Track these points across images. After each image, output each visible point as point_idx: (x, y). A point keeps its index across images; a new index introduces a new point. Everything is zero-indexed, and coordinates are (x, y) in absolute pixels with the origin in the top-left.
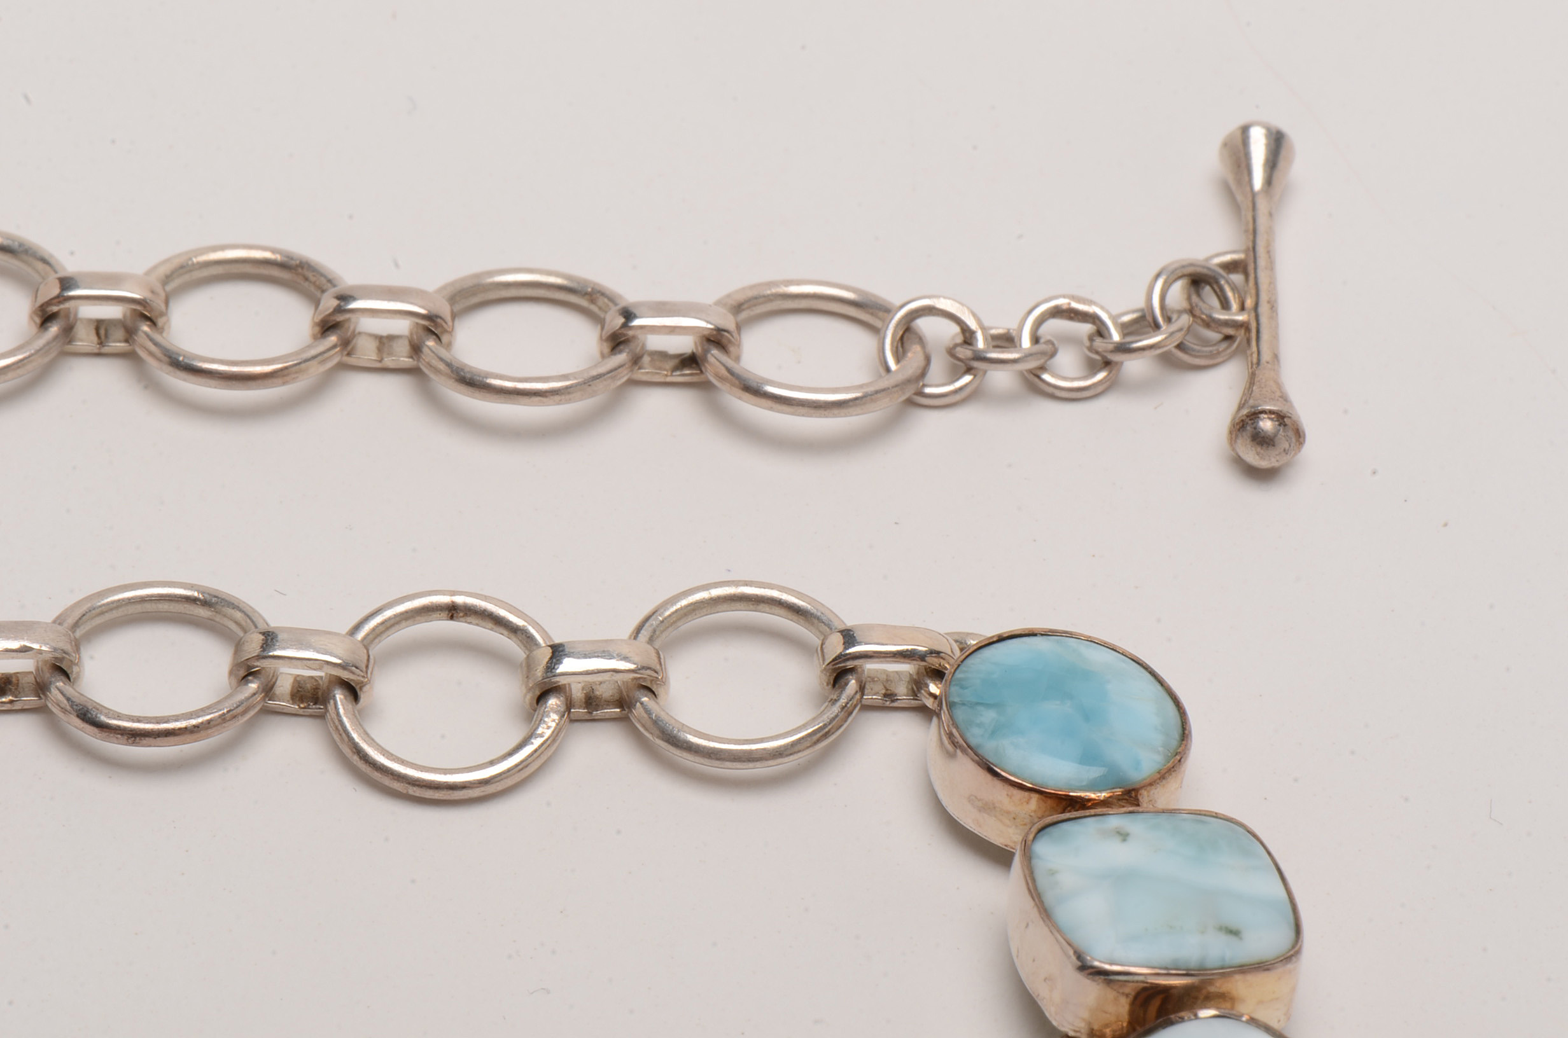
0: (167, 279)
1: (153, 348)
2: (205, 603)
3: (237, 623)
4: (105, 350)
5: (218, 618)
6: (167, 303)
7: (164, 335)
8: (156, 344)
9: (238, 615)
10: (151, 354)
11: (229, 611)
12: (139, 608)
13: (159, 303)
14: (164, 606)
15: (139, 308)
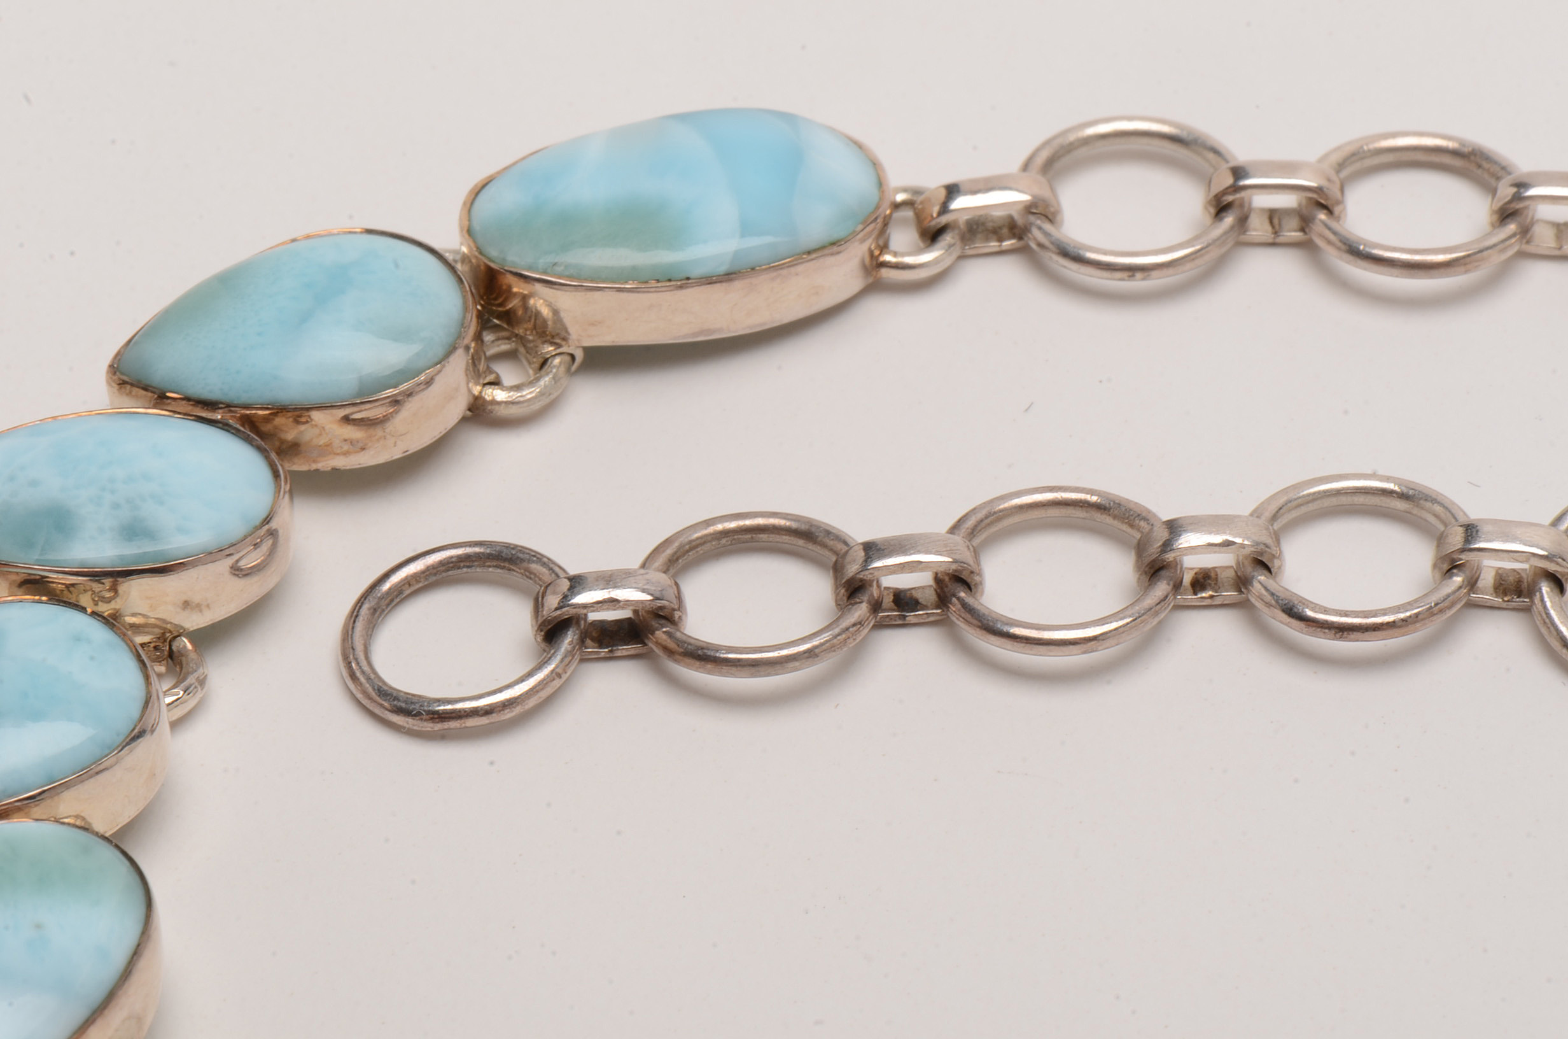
0: (1341, 166)
1: (1332, 237)
2: (1403, 496)
3: (1436, 516)
4: (1280, 240)
5: (1415, 511)
6: (1342, 190)
7: (1341, 222)
8: (1335, 233)
9: (1437, 508)
10: (1329, 242)
11: (1428, 505)
12: (1334, 501)
13: (1335, 191)
14: (1360, 499)
15: (1315, 196)
